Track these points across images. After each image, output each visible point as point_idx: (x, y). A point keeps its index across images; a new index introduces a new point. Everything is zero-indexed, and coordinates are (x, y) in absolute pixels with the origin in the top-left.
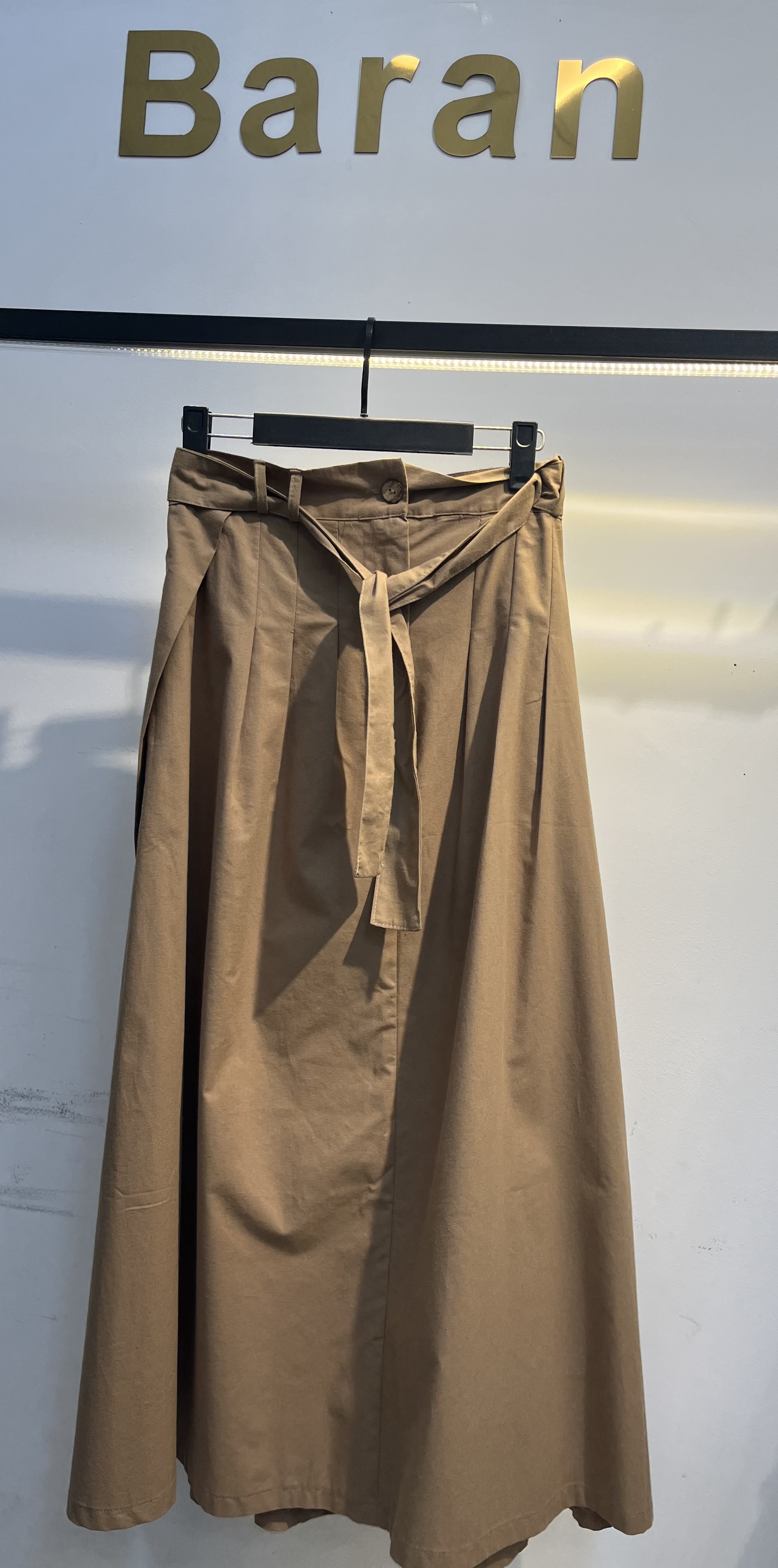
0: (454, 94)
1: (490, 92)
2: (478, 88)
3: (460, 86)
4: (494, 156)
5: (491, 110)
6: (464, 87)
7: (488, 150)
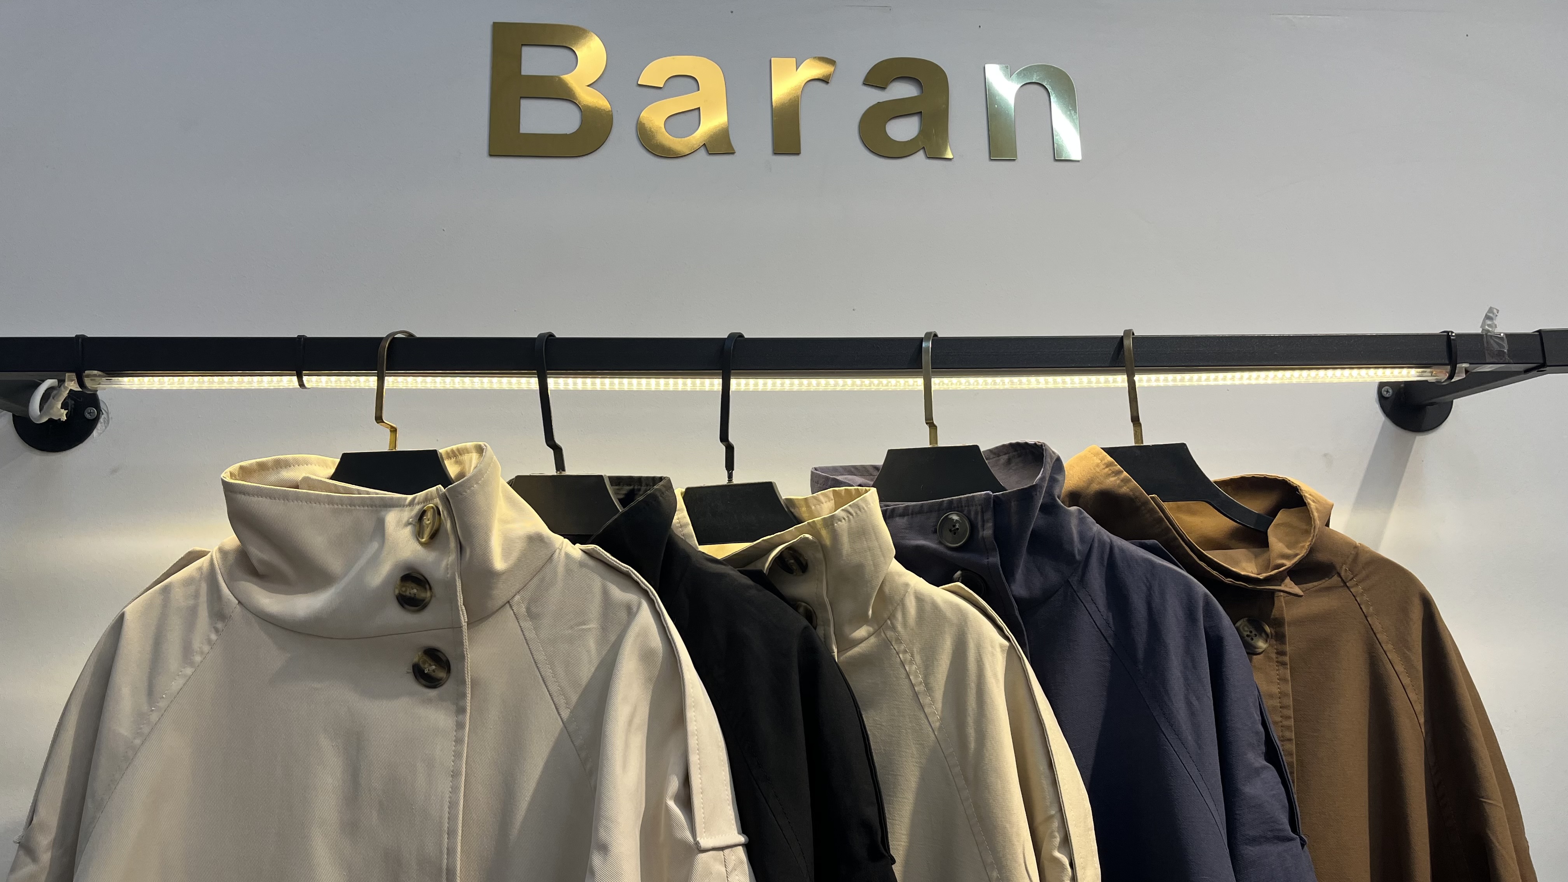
0: (876, 96)
1: (916, 95)
2: (903, 90)
3: (883, 88)
4: (929, 158)
5: (921, 112)
6: (887, 90)
7: (921, 153)
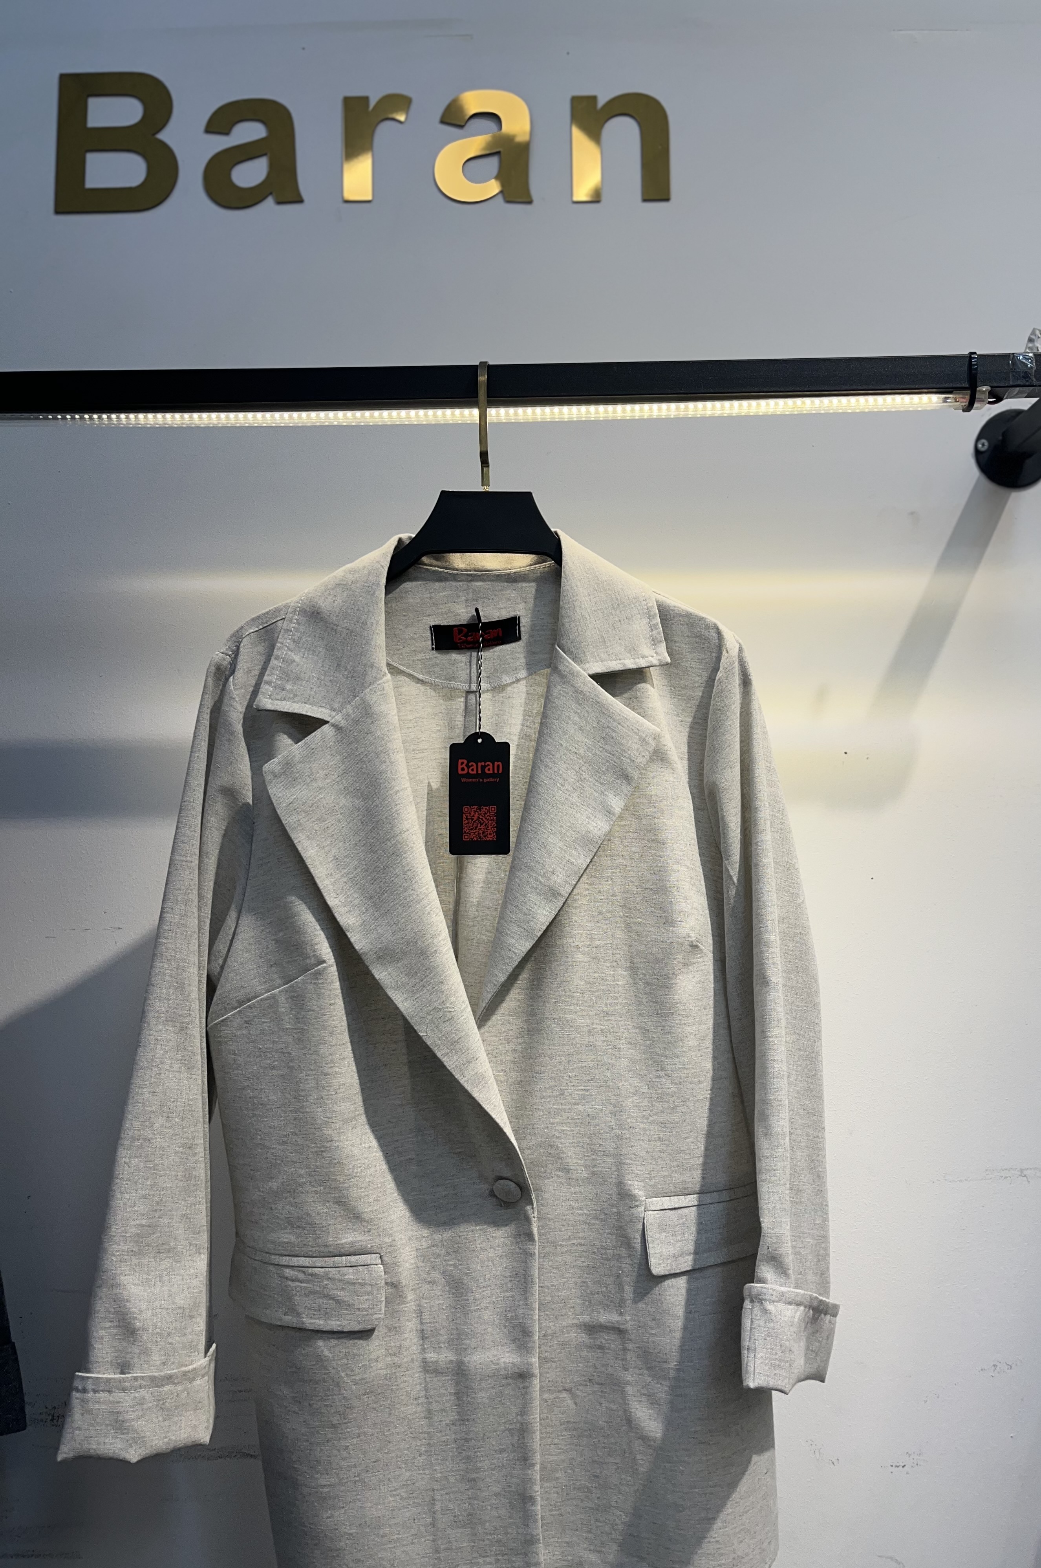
4: (508, 202)
5: (500, 152)
7: (500, 196)
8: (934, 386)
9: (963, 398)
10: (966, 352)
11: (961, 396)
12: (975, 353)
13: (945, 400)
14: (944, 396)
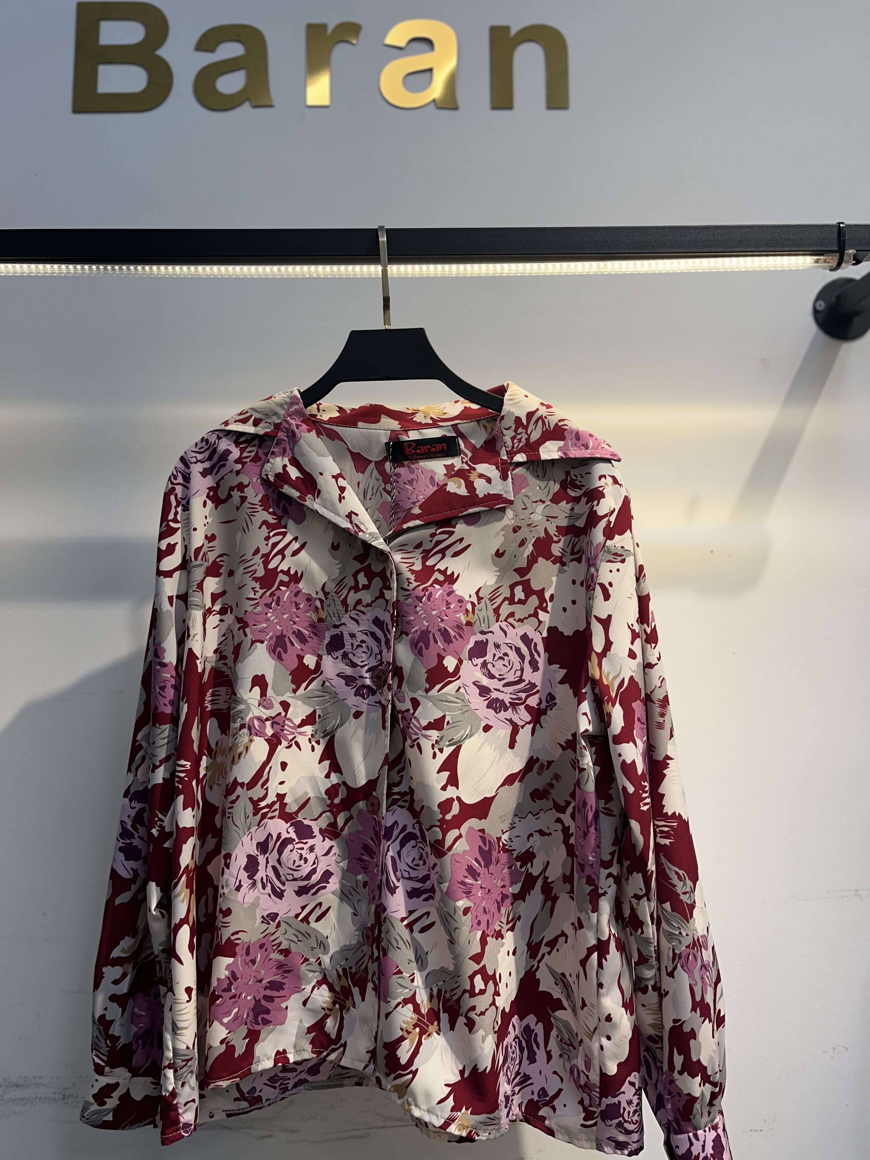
4: (439, 108)
8: (808, 249)
9: (832, 259)
10: (834, 222)
11: (830, 257)
12: (843, 223)
13: (817, 261)
14: (816, 257)
